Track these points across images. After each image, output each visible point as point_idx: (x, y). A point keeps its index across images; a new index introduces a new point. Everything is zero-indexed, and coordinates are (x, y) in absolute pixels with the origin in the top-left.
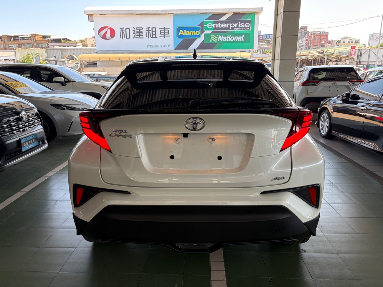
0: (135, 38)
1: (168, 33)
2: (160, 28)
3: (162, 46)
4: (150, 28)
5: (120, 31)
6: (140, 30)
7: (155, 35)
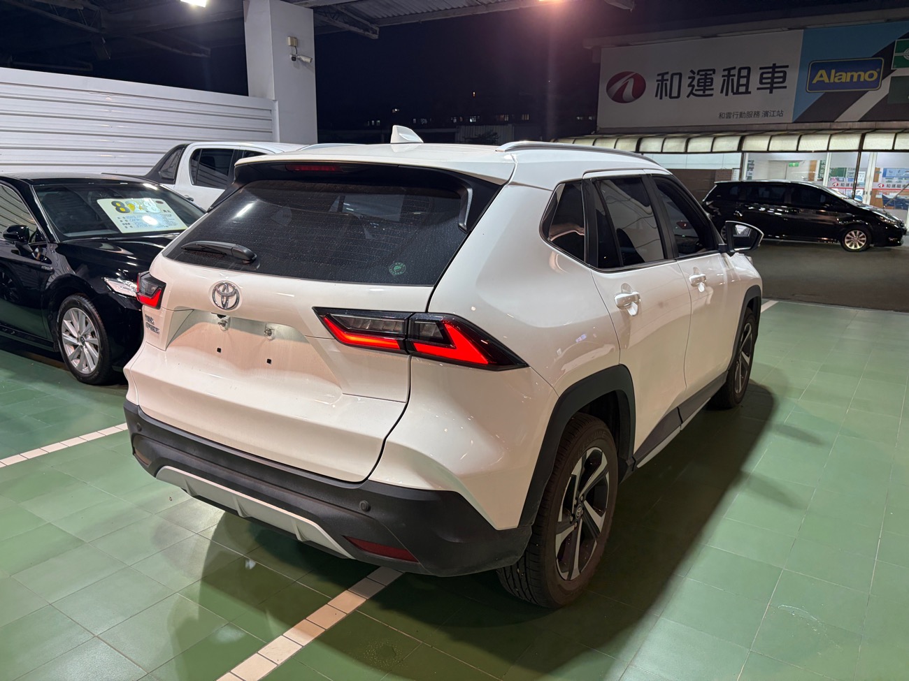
0: (691, 95)
1: (781, 80)
2: (761, 68)
3: (761, 114)
4: (734, 68)
5: (657, 81)
6: (708, 77)
7: (744, 88)
